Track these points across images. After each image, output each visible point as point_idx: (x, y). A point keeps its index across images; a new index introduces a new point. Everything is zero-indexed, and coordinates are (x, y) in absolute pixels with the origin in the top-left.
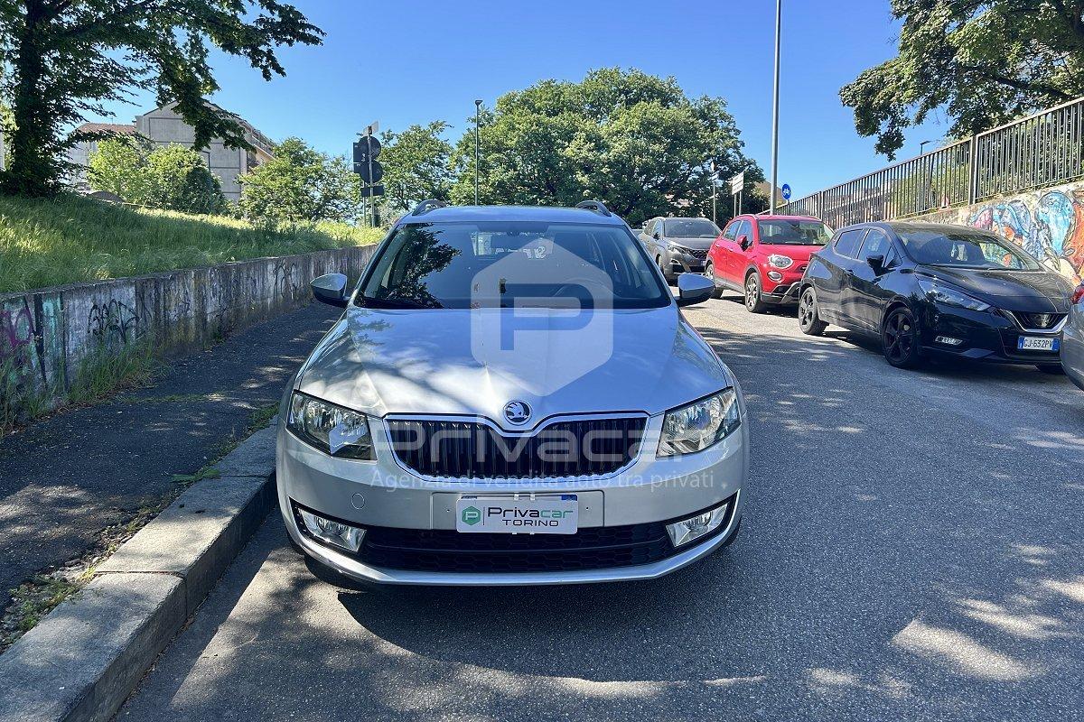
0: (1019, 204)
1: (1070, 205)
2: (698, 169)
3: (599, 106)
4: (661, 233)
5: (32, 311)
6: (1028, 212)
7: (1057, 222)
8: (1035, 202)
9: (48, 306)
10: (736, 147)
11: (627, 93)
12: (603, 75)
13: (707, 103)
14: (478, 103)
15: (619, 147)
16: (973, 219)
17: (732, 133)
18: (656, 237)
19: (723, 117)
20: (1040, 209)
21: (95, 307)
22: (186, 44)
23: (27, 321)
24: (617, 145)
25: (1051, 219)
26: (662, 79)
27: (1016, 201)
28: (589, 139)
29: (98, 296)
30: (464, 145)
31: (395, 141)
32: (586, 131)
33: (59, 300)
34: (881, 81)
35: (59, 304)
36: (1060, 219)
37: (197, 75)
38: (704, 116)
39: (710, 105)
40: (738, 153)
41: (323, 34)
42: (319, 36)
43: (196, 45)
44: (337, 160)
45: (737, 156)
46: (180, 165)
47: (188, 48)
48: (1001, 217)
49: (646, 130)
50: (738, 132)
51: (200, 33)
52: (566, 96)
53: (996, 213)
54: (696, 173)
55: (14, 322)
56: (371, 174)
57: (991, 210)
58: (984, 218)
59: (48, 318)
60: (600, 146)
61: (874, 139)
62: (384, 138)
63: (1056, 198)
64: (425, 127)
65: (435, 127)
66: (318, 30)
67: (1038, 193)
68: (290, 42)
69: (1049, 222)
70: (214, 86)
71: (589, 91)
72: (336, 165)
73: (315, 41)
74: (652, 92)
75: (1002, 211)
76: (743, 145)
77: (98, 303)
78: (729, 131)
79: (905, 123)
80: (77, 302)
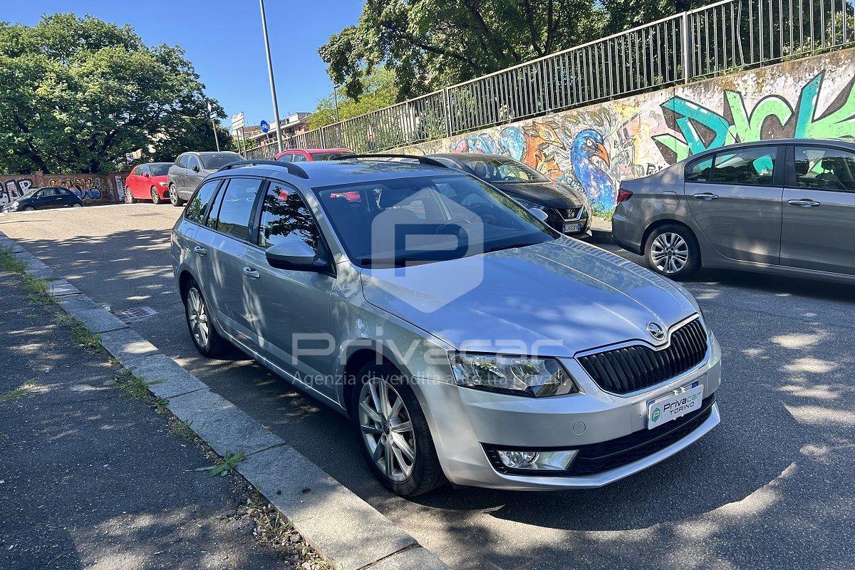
0: (486, 136)
1: (522, 135)
2: (167, 107)
3: (62, 48)
4: (200, 166)
6: (493, 141)
7: (514, 147)
8: (497, 134)
10: (199, 89)
11: (86, 38)
12: (58, 20)
13: (167, 50)
15: (93, 88)
16: (454, 147)
17: (192, 77)
18: (196, 170)
19: (184, 64)
20: (502, 139)
24: (90, 85)
25: (510, 145)
26: (121, 27)
27: (484, 134)
28: (59, 80)
32: (55, 72)
34: (348, 43)
36: (516, 145)
38: (165, 62)
39: (170, 52)
40: (201, 94)
45: (200, 96)
48: (474, 145)
49: (116, 72)
50: (197, 76)
52: (25, 38)
53: (470, 142)
54: (165, 111)
57: (467, 141)
58: (462, 146)
60: (74, 87)
61: (343, 86)
63: (512, 131)
67: (499, 128)
69: (509, 147)
71: (48, 34)
74: (112, 38)
75: (475, 141)
76: (204, 87)
78: (188, 75)
79: (360, 74)
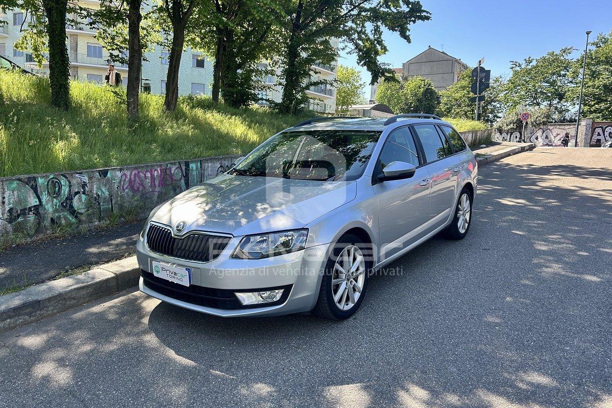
5: (184, 168)
9: (193, 166)
14: (588, 33)
21: (221, 166)
22: (372, 30)
23: (180, 171)
29: (223, 162)
30: (581, 62)
31: (534, 63)
33: (199, 163)
35: (199, 165)
37: (377, 45)
41: (430, 14)
42: (429, 15)
43: (377, 30)
44: (497, 78)
46: (419, 87)
47: (373, 32)
51: (379, 24)
55: (173, 172)
56: (478, 88)
59: (192, 170)
62: (526, 62)
64: (557, 52)
65: (564, 52)
66: (427, 12)
68: (414, 22)
70: (385, 49)
72: (496, 81)
73: (427, 18)
77: (223, 165)
80: (210, 164)
